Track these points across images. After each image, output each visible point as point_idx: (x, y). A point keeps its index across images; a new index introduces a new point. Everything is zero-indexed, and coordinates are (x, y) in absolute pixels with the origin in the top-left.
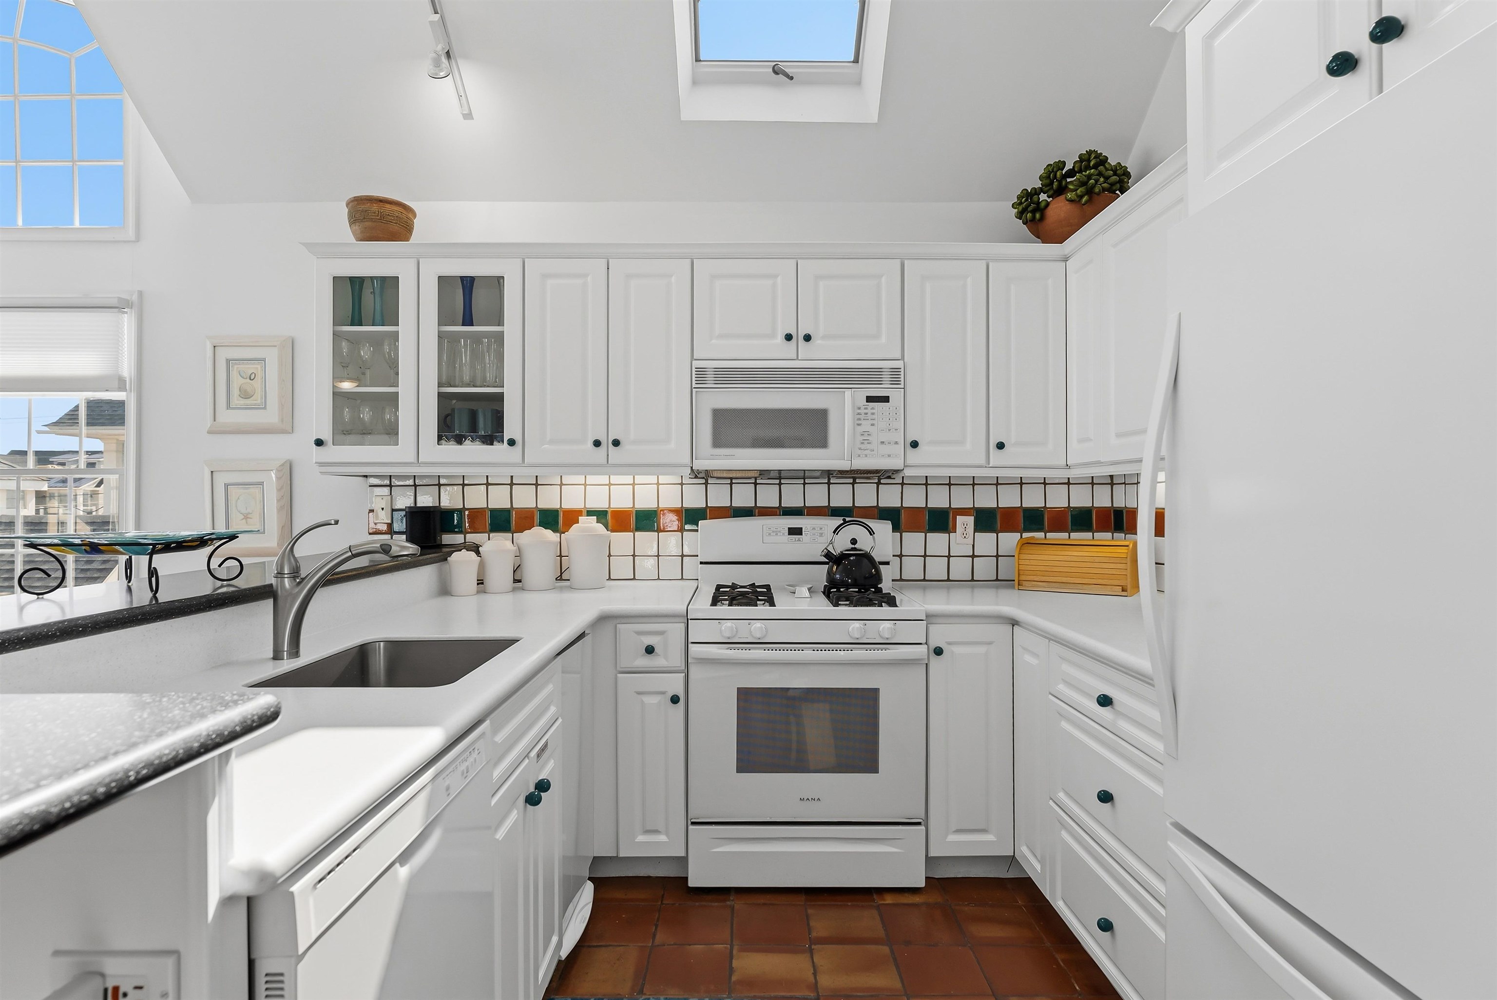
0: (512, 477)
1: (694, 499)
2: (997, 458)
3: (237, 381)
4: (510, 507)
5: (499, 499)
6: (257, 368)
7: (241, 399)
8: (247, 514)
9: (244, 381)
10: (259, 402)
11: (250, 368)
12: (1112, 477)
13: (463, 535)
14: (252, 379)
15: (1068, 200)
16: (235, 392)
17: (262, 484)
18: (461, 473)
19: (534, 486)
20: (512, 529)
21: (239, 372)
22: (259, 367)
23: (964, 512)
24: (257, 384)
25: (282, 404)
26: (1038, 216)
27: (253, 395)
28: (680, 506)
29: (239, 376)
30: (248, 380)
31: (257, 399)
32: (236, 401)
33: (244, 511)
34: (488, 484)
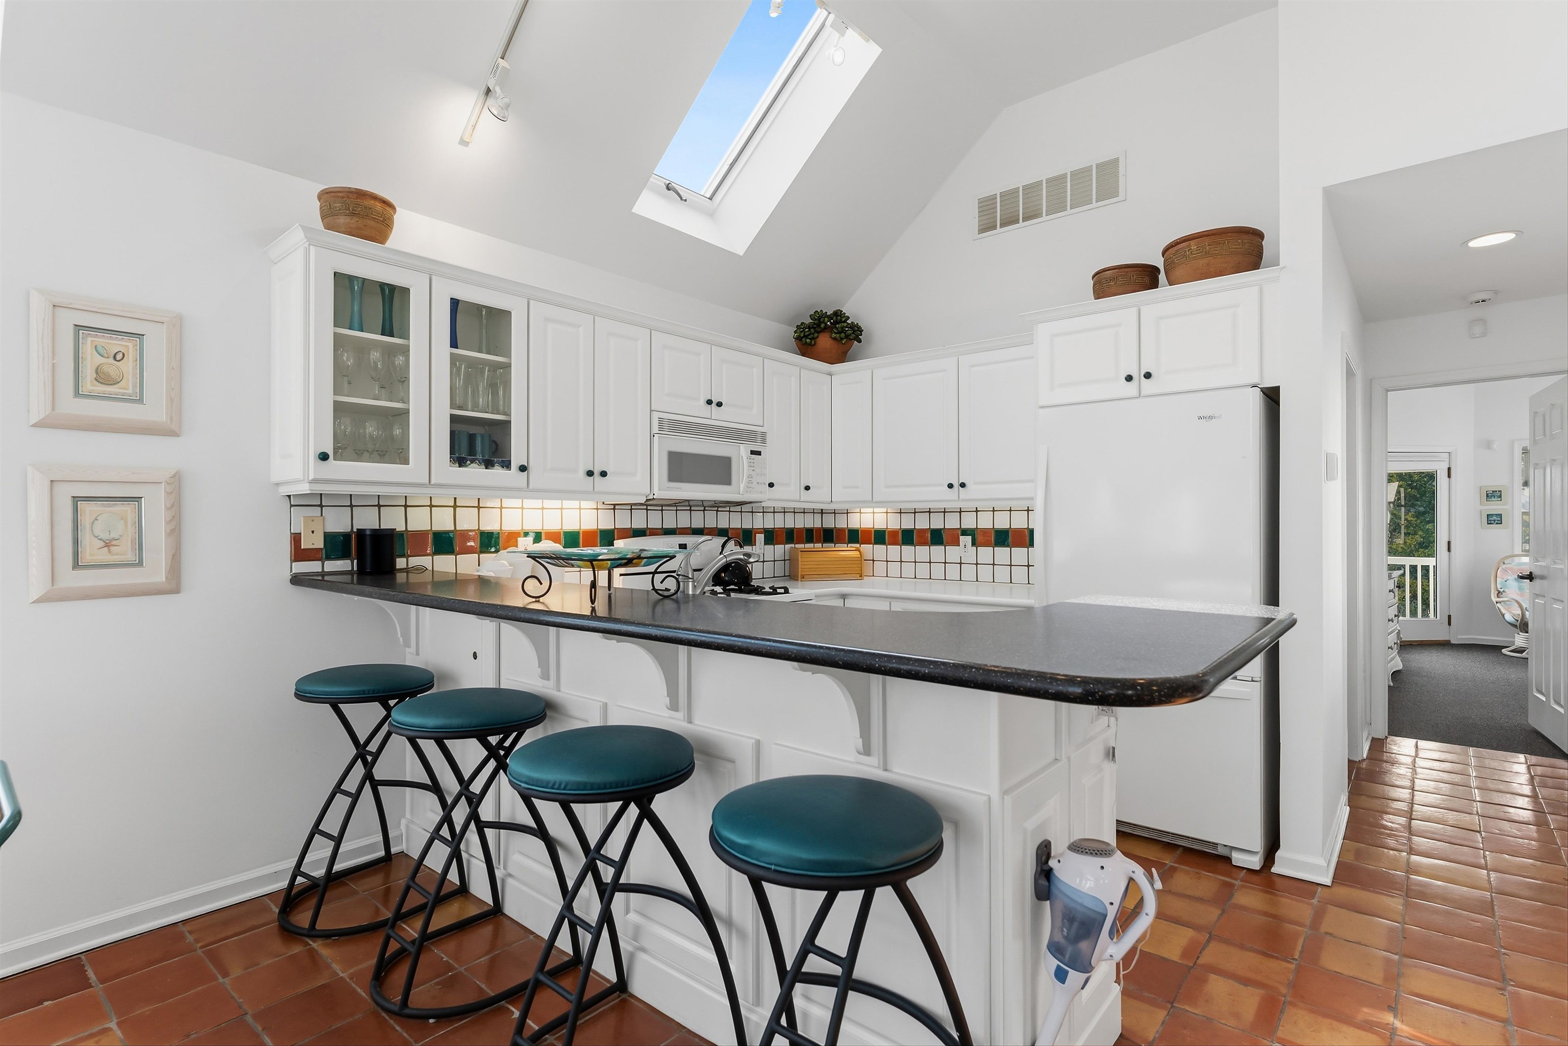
0: (455, 499)
1: (606, 524)
2: (806, 495)
3: (90, 360)
4: (453, 529)
5: (443, 522)
6: (127, 347)
7: (99, 384)
8: (111, 541)
9: (103, 360)
10: (130, 391)
11: (115, 345)
12: (822, 510)
13: (405, 559)
14: (118, 359)
15: (832, 338)
16: (88, 374)
17: (138, 499)
18: (429, 494)
19: (477, 509)
20: (456, 552)
21: (96, 347)
22: (130, 345)
23: (759, 531)
24: (128, 367)
25: (171, 398)
26: (813, 342)
27: (119, 382)
28: (596, 528)
29: (96, 353)
30: (111, 361)
31: (128, 386)
32: (89, 384)
33: (105, 536)
34: (431, 506)
